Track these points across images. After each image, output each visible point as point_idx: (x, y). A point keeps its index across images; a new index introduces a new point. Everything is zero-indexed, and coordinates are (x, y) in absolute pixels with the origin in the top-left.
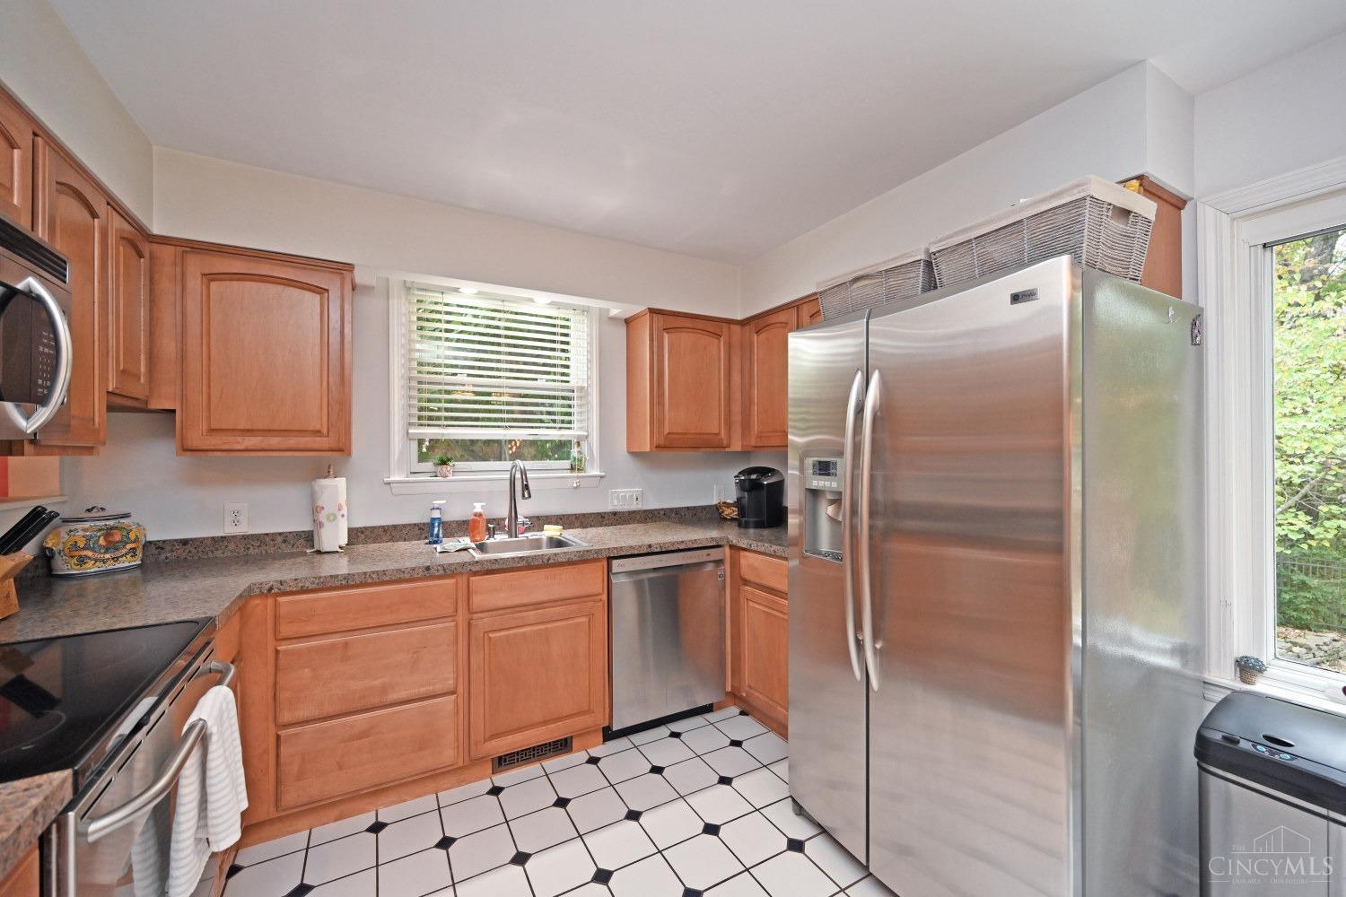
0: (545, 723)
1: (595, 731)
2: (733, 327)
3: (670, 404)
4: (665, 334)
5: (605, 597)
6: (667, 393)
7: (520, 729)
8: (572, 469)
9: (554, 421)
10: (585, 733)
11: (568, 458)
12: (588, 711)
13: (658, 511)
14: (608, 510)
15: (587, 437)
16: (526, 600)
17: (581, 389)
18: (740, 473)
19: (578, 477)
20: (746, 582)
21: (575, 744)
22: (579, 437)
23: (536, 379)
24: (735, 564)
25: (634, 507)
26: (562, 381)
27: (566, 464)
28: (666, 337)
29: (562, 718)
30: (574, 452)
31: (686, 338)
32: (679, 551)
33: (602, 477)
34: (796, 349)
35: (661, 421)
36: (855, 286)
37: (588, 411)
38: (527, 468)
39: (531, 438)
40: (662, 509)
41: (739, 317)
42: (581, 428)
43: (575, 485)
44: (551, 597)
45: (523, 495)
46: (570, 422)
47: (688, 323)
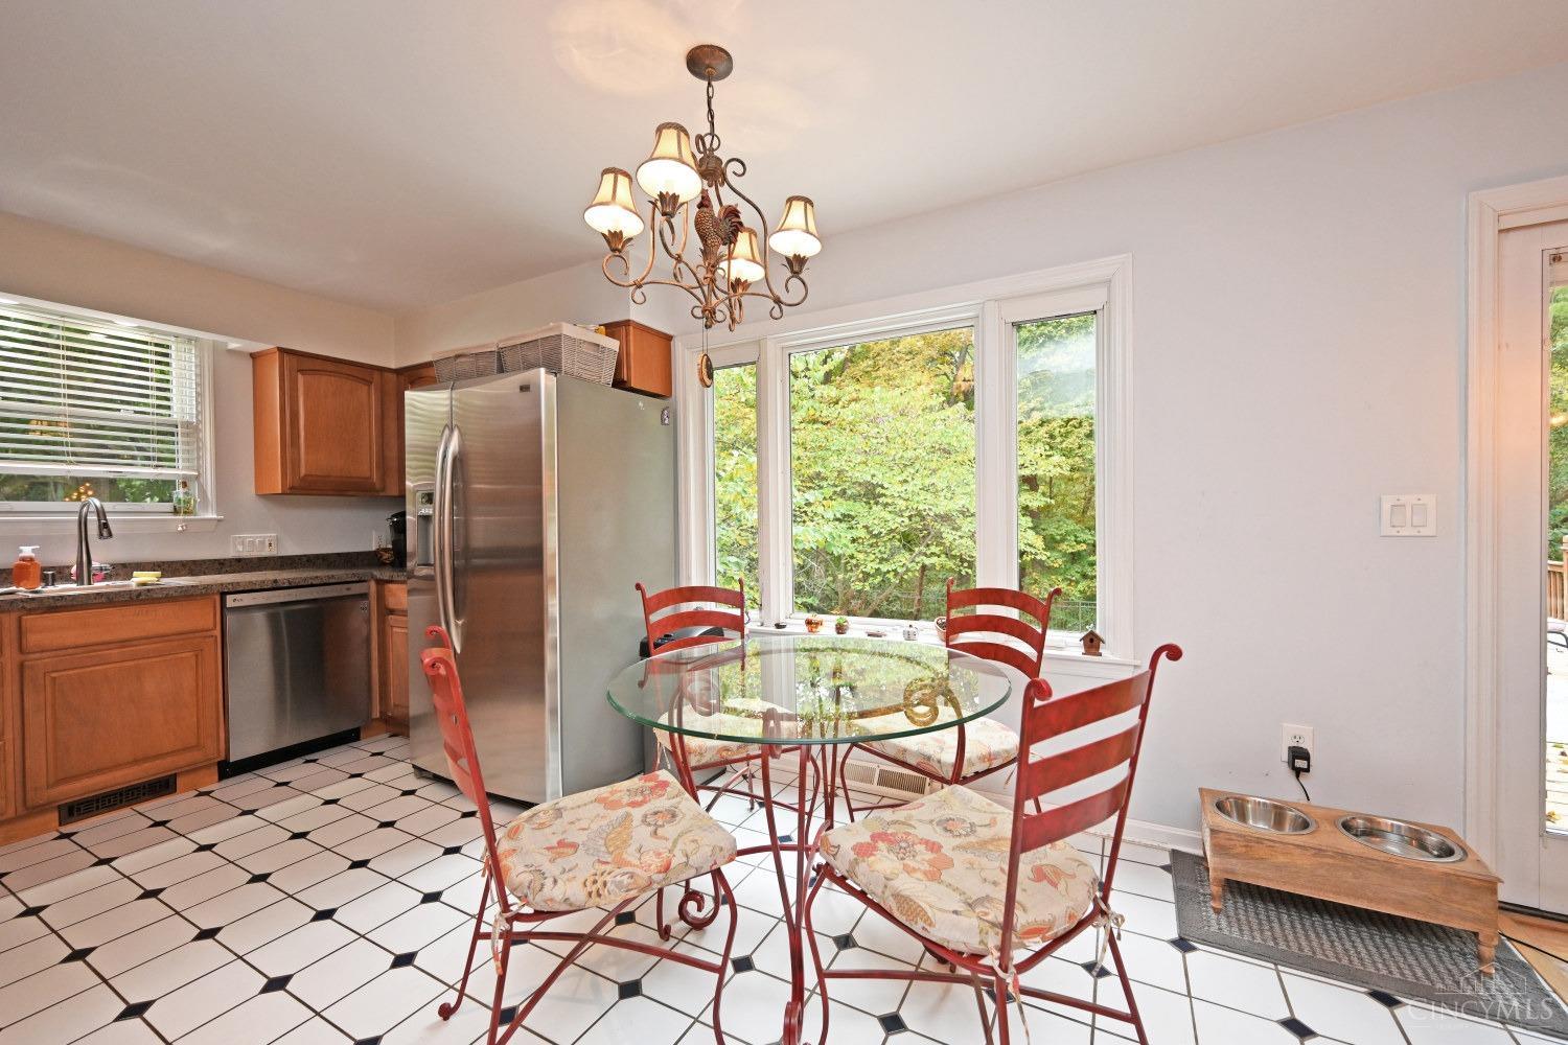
0: (136, 762)
1: (207, 767)
2: (386, 374)
3: (307, 447)
4: (300, 376)
5: (218, 632)
6: (302, 434)
7: (100, 771)
8: (176, 511)
9: (148, 458)
10: (194, 769)
11: (171, 500)
12: (197, 747)
13: (300, 557)
14: (230, 556)
15: (197, 477)
16: (107, 637)
17: (187, 425)
18: (393, 516)
19: (184, 521)
20: (392, 612)
21: (180, 782)
22: (185, 476)
23: (119, 410)
24: (381, 597)
25: (266, 552)
26: (157, 414)
27: (168, 507)
28: (301, 378)
29: (161, 755)
30: (179, 493)
31: (325, 383)
32: (312, 585)
33: (219, 521)
34: (411, 405)
35: (296, 463)
36: (458, 360)
37: (198, 449)
38: (106, 509)
39: (111, 476)
40: (305, 556)
41: (393, 366)
42: (188, 468)
43: (180, 529)
44: (143, 634)
45: (101, 535)
46: (173, 460)
47: (330, 366)
